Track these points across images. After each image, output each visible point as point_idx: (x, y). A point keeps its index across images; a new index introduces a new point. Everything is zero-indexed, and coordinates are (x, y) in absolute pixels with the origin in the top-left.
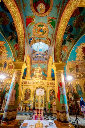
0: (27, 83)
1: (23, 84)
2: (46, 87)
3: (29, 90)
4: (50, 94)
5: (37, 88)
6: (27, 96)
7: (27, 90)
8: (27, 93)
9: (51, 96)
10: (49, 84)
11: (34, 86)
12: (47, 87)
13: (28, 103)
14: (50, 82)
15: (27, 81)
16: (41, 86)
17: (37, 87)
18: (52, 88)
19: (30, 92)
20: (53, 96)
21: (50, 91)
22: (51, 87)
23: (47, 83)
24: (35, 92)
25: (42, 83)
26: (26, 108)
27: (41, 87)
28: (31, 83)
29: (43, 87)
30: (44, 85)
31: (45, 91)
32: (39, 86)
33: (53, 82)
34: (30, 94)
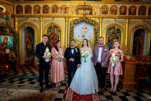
0: (50, 11)
1: (39, 13)
2: (97, 20)
3: (56, 27)
4: (108, 36)
5: (76, 22)
6: (52, 41)
7: (50, 28)
8: (52, 34)
9: (109, 41)
10: (106, 13)
11: (69, 17)
12: (103, 18)
14: (109, 6)
15: (50, 5)
16: (87, 16)
17: (74, 19)
18: (114, 22)
19: (60, 31)
22: (111, 20)
23: (102, 8)
24: (72, 32)
25: (89, 9)
27: (87, 19)
28: (59, 10)
29: (92, 19)
30: (93, 13)
31: (95, 30)
32: (81, 18)
33: (119, 6)
34: (58, 36)
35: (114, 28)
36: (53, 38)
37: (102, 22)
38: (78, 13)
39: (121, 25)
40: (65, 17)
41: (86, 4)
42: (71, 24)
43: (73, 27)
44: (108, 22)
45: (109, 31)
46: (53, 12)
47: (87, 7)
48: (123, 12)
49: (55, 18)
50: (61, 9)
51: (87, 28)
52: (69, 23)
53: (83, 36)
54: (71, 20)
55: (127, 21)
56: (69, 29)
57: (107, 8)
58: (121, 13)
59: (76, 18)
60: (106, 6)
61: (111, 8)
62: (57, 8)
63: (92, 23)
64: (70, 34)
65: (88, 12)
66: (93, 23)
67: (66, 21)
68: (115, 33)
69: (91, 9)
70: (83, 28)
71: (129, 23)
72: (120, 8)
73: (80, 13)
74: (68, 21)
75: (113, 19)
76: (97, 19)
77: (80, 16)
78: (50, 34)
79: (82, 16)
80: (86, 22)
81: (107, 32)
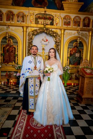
0: (4, 18)
3: (12, 37)
4: (70, 50)
5: (36, 33)
6: (7, 54)
7: (5, 38)
8: (7, 46)
9: (71, 55)
11: (27, 27)
12: (65, 30)
13: (14, 69)
14: (73, 16)
16: (48, 26)
17: (33, 29)
18: (76, 35)
19: (17, 43)
20: (77, 55)
21: (70, 43)
22: (73, 32)
23: (65, 18)
25: (50, 19)
26: (8, 80)
27: (47, 29)
28: (15, 18)
29: (53, 30)
30: (55, 24)
31: (56, 42)
32: (40, 28)
33: (82, 17)
34: (15, 48)
35: (76, 41)
36: (8, 50)
37: (64, 34)
38: (37, 23)
39: (84, 38)
40: (23, 27)
41: (47, 13)
42: (29, 35)
43: (31, 39)
44: (70, 34)
45: (71, 44)
46: (8, 19)
47: (48, 17)
48: (86, 24)
49: (10, 27)
50: (18, 17)
51: (47, 40)
52: (27, 33)
53: (43, 49)
54: (29, 30)
55: (90, 34)
56: (27, 41)
57: (70, 19)
58: (84, 25)
59: (35, 29)
60: (69, 16)
61: (74, 19)
62: (13, 15)
63: (53, 35)
64: (29, 47)
65: (49, 22)
66: (55, 35)
67: (23, 31)
68: (77, 47)
69: (52, 19)
70: (43, 40)
71: (92, 36)
72: (84, 20)
73: (40, 23)
74: (26, 32)
75: (76, 32)
76: (58, 30)
77: (39, 26)
78: (5, 46)
79: (42, 26)
80: (46, 33)
81: (69, 45)
